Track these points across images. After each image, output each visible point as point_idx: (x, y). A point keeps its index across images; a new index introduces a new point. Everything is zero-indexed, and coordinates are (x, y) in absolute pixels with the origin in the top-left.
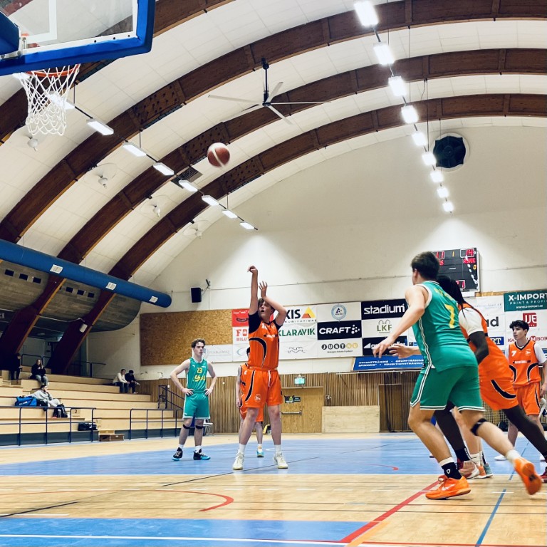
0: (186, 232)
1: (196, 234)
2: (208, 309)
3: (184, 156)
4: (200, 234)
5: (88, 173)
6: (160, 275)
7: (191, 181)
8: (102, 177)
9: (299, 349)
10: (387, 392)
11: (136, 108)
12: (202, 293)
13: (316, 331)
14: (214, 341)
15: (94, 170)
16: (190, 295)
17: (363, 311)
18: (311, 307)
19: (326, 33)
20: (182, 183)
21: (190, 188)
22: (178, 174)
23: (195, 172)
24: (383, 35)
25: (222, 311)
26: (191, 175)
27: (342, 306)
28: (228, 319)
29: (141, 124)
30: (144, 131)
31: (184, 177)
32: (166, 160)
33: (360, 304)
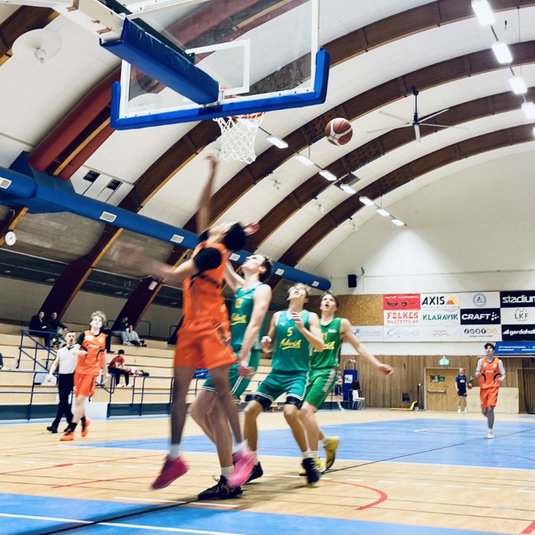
0: (345, 227)
1: (353, 229)
2: (362, 294)
3: (345, 164)
4: (357, 229)
5: (265, 178)
6: (321, 263)
7: (350, 185)
8: (276, 181)
9: (443, 333)
10: (525, 376)
11: (307, 127)
12: (357, 279)
13: (459, 316)
14: (367, 322)
15: (270, 176)
16: (347, 280)
17: (502, 301)
18: (454, 295)
19: (467, 66)
20: (342, 186)
21: (349, 190)
22: (340, 179)
23: (353, 177)
24: (515, 69)
25: (375, 295)
26: (350, 180)
27: (483, 295)
28: (380, 303)
29: (311, 139)
30: (313, 145)
31: (345, 181)
32: (329, 168)
33: (499, 293)
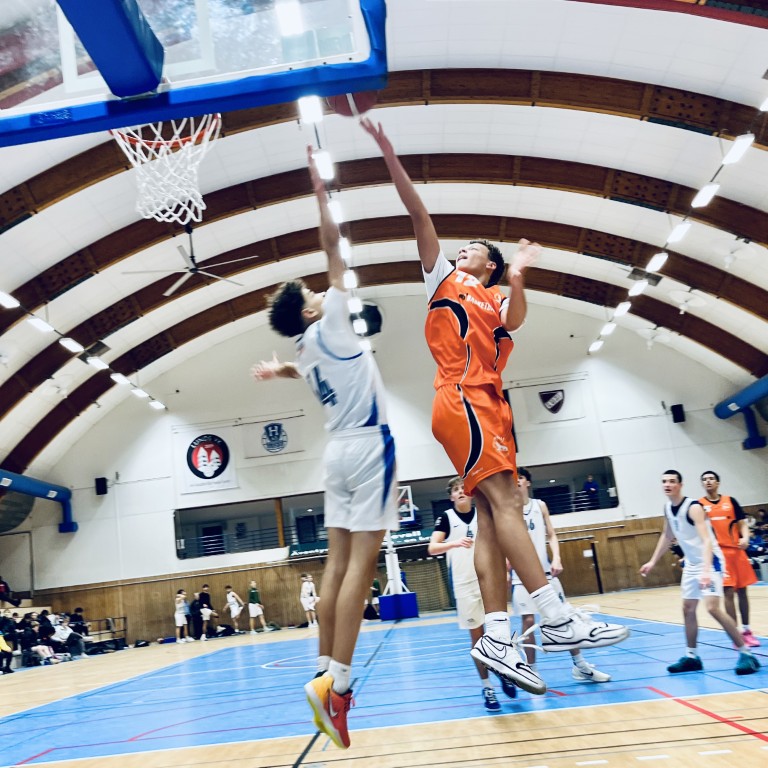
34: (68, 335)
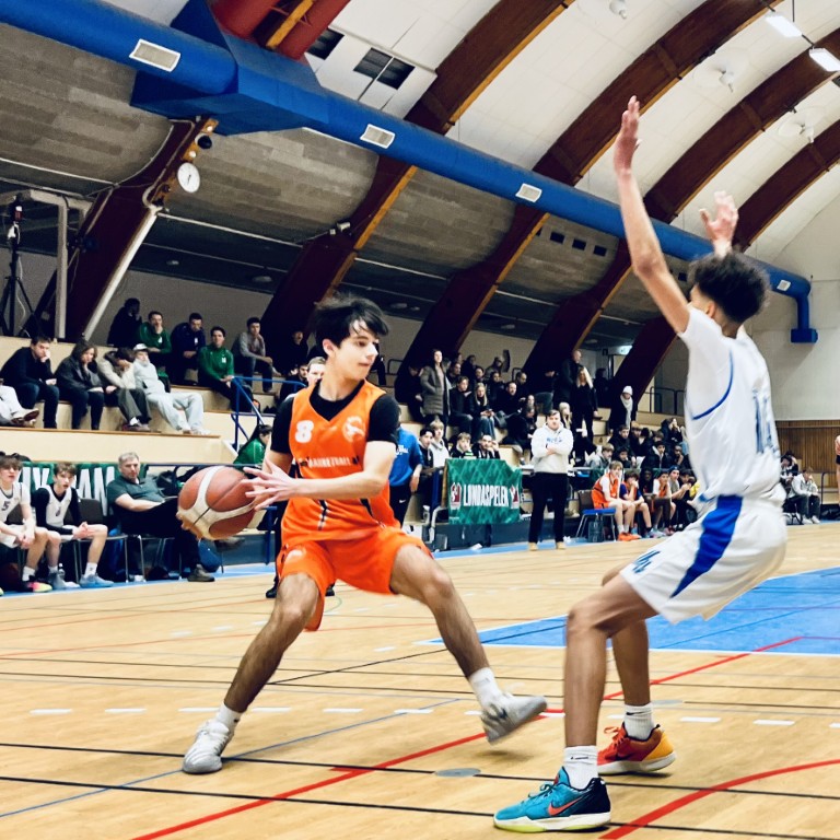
34: (820, 44)
